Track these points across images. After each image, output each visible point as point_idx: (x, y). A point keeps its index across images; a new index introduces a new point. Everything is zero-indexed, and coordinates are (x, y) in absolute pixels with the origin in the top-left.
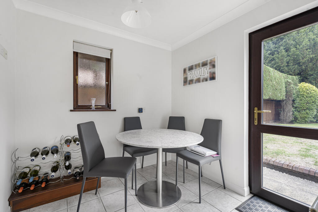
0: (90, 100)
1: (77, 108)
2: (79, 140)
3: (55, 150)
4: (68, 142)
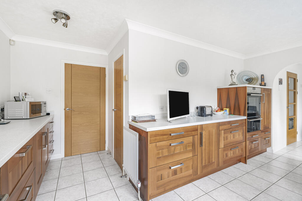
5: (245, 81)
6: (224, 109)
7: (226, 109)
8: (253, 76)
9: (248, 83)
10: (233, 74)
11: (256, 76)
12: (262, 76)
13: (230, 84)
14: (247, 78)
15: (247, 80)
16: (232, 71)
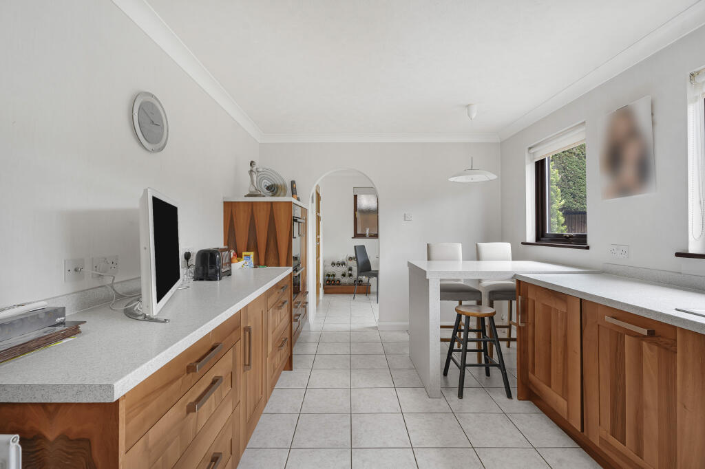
0: (366, 230)
1: (356, 235)
2: (356, 258)
3: (343, 264)
4: (351, 259)
5: (266, 191)
6: (244, 253)
7: (248, 253)
8: (278, 182)
9: (271, 194)
10: (254, 169)
11: (282, 183)
12: (293, 183)
13: (248, 193)
14: (269, 184)
15: (268, 188)
16: (252, 163)
